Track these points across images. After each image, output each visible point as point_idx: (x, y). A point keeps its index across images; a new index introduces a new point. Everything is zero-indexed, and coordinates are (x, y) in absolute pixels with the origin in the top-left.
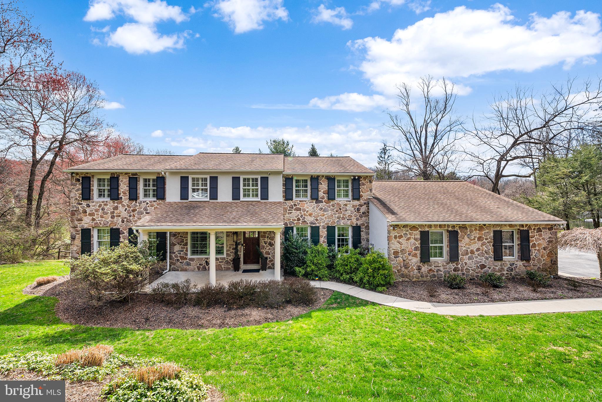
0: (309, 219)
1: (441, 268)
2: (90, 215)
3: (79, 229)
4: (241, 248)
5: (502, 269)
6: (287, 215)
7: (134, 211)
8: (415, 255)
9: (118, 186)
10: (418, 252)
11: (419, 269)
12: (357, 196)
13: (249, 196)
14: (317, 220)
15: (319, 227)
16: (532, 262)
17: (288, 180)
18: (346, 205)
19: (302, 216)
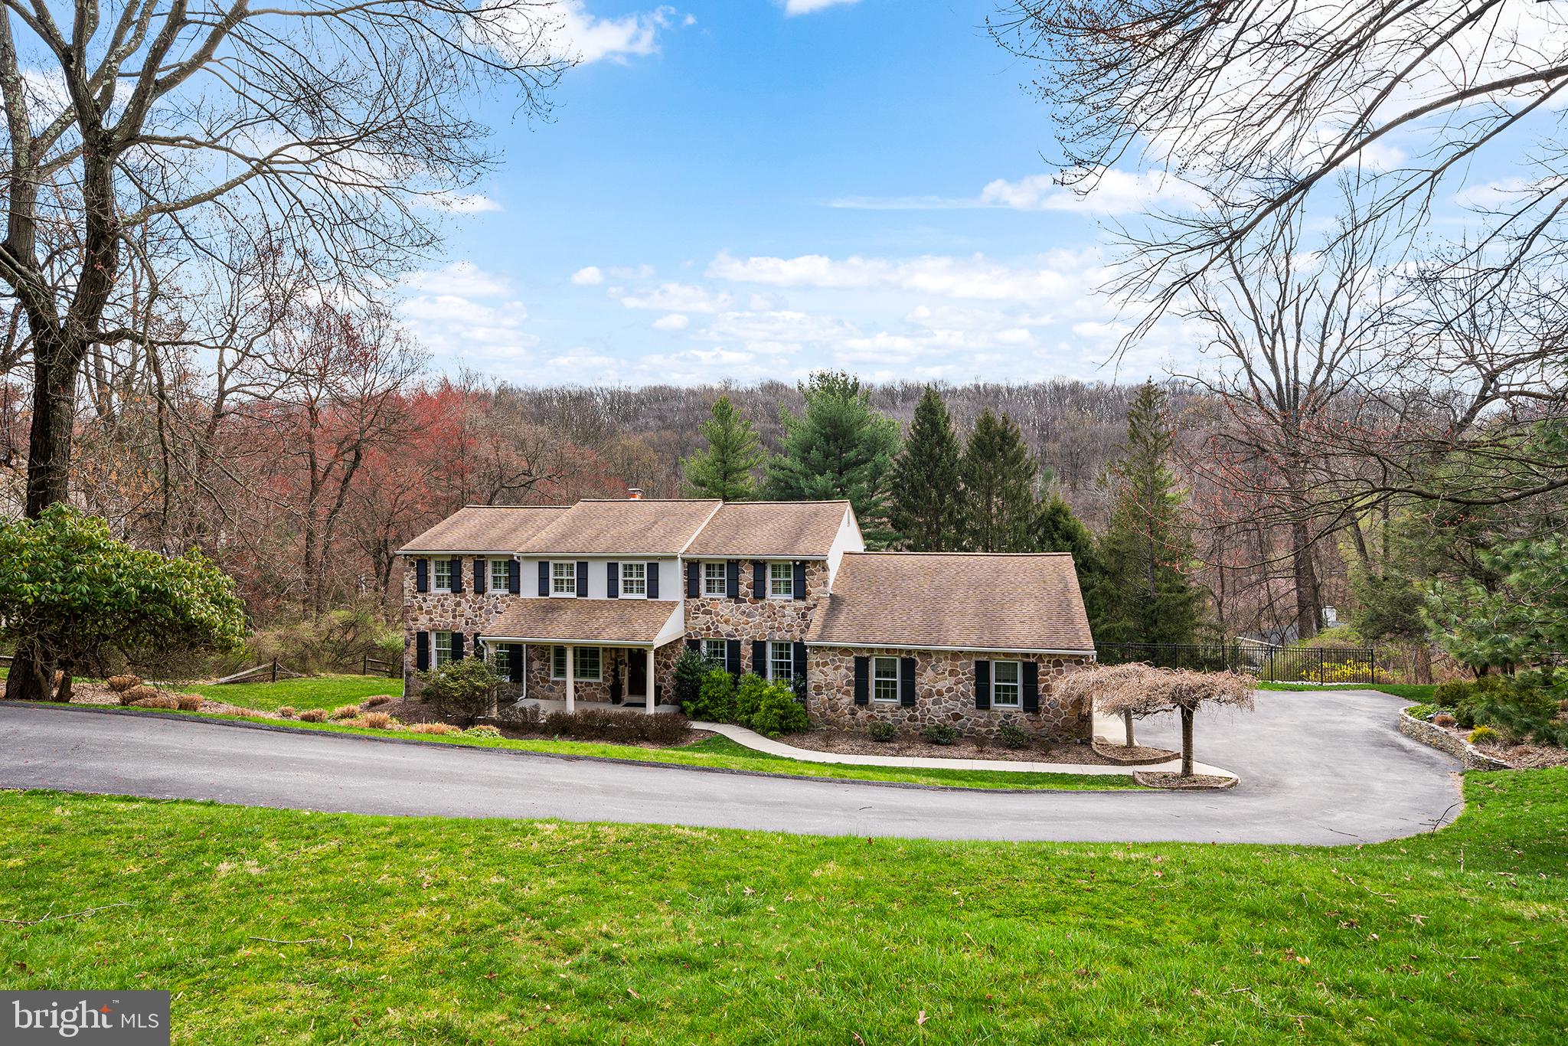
0: (725, 629)
1: (889, 715)
2: (427, 612)
3: (414, 632)
4: (623, 669)
5: (990, 722)
6: (691, 621)
7: (480, 608)
8: (847, 693)
9: (461, 573)
10: (852, 689)
11: (853, 713)
12: (801, 594)
13: (632, 591)
14: (737, 630)
15: (739, 642)
16: (1043, 715)
17: (692, 567)
18: (783, 607)
19: (713, 623)
